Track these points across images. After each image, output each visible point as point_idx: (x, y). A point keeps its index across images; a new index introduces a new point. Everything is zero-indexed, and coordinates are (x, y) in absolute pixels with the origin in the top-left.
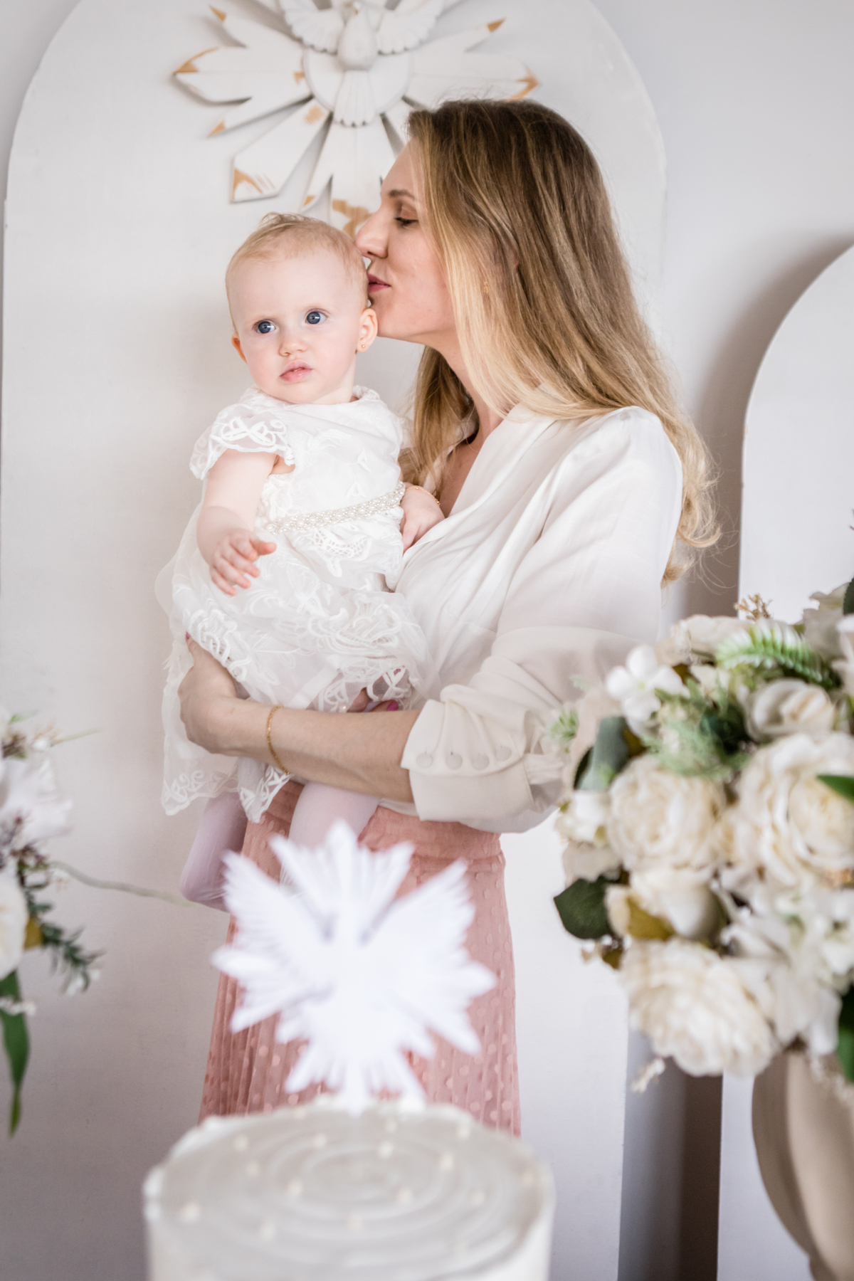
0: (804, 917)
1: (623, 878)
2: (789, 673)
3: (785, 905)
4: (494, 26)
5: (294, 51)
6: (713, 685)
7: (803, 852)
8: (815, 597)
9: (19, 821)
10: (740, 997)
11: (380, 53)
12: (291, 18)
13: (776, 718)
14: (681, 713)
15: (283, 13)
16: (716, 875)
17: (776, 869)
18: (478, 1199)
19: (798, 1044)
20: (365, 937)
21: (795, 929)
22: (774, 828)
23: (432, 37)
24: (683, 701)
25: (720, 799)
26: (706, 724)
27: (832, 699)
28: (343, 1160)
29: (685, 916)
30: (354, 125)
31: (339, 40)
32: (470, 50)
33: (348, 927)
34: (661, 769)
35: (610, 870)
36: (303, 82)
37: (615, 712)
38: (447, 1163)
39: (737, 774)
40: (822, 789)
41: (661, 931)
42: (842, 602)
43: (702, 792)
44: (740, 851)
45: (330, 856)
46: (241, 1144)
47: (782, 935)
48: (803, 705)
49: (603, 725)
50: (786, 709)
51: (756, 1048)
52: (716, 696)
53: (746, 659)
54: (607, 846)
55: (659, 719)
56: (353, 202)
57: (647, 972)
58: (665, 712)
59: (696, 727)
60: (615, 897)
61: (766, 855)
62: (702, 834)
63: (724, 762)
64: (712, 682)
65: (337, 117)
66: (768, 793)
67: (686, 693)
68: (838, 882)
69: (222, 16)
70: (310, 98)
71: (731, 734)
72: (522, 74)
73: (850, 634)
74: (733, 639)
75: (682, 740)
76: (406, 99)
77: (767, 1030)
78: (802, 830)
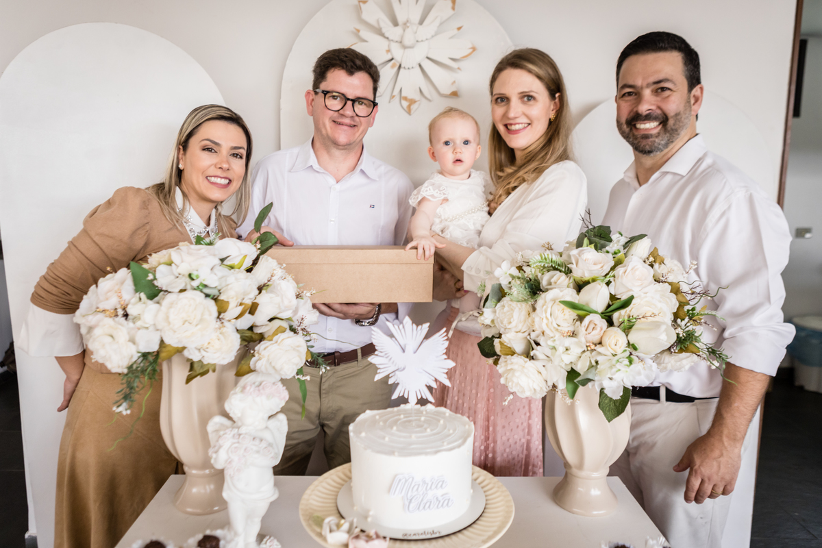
0: (556, 347)
1: (500, 336)
2: (555, 269)
3: (550, 343)
4: (459, 29)
5: (385, 42)
7: (556, 326)
8: (567, 243)
9: (302, 319)
10: (536, 373)
11: (417, 41)
12: (384, 30)
13: (550, 284)
14: (518, 282)
15: (381, 28)
17: (547, 332)
18: (451, 431)
19: (554, 387)
20: (416, 351)
21: (554, 350)
22: (547, 318)
23: (436, 34)
24: (519, 278)
25: (531, 309)
26: (527, 286)
27: (568, 277)
28: (410, 421)
29: (519, 347)
30: (409, 68)
31: (402, 37)
32: (451, 38)
33: (410, 348)
34: (511, 300)
35: (496, 334)
36: (389, 54)
37: (498, 282)
38: (442, 422)
39: (536, 302)
40: (562, 306)
41: (511, 352)
42: (575, 244)
43: (525, 307)
44: (536, 327)
45: (404, 327)
46: (377, 417)
47: (549, 352)
48: (559, 279)
49: (493, 286)
50: (553, 280)
51: (541, 389)
52: (531, 277)
53: (540, 264)
54: (495, 326)
55: (512, 284)
56: (410, 97)
57: (508, 365)
58: (513, 282)
59: (523, 286)
60: (496, 341)
61: (544, 327)
62: (525, 321)
63: (532, 298)
64: (530, 272)
65: (402, 66)
66: (545, 307)
67: (520, 275)
69: (358, 31)
70: (392, 59)
71: (535, 289)
72: (471, 46)
73: (574, 255)
74: (535, 258)
75: (518, 290)
76: (428, 58)
77: (545, 383)
78: (556, 319)
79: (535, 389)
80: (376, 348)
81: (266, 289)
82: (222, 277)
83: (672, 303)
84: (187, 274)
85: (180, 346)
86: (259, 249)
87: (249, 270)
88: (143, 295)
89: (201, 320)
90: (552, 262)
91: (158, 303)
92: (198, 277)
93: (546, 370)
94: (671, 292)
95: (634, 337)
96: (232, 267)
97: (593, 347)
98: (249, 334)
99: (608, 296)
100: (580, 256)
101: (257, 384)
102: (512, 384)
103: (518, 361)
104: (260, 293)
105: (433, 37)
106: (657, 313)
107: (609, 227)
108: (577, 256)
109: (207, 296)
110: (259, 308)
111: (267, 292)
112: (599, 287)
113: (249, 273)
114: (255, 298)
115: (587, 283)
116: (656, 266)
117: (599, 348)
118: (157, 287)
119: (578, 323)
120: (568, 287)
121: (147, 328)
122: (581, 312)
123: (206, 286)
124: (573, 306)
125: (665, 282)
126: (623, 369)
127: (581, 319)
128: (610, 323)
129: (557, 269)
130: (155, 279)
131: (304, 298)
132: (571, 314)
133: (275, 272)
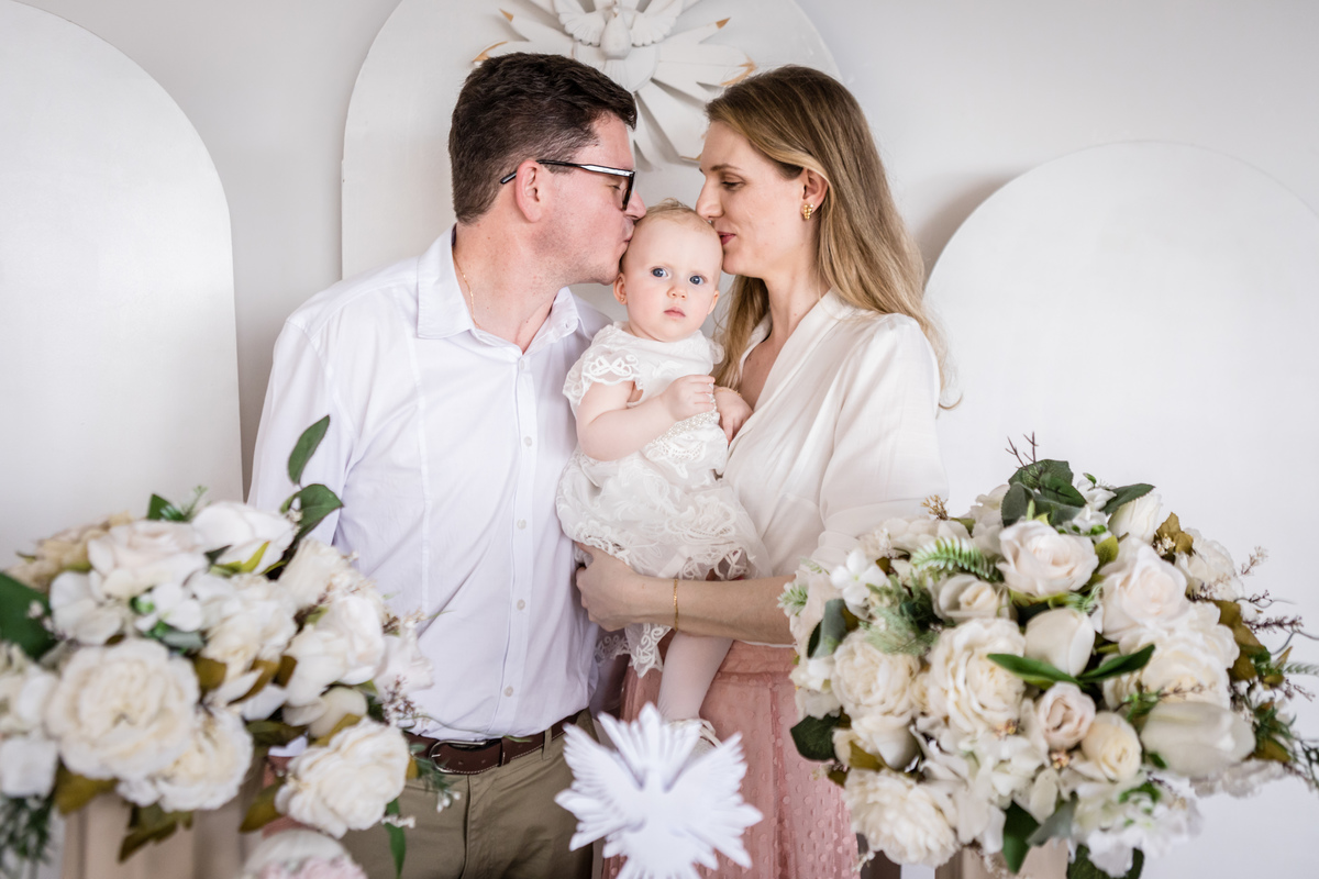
0: (977, 753)
1: (845, 721)
2: (963, 570)
3: (965, 746)
4: (721, 24)
6: (908, 575)
7: (978, 709)
8: (979, 499)
9: (398, 684)
10: (933, 811)
11: (633, 45)
12: (564, 19)
13: (956, 605)
14: (887, 600)
15: (558, 15)
16: (913, 721)
17: (957, 719)
19: (975, 844)
20: (668, 787)
21: (972, 761)
22: (957, 690)
23: (674, 32)
24: (889, 593)
25: (916, 666)
26: (904, 608)
27: (996, 589)
29: (891, 752)
31: (602, 36)
32: (701, 42)
33: (655, 781)
34: (870, 640)
35: (833, 711)
37: (837, 596)
39: (929, 649)
40: (991, 664)
41: (875, 764)
42: (1001, 502)
43: (905, 661)
44: (932, 707)
45: (641, 728)
48: (975, 597)
49: (828, 605)
50: (963, 598)
51: (943, 848)
52: (910, 584)
53: (933, 564)
54: (831, 693)
55: (869, 602)
57: (865, 793)
58: (874, 598)
59: (897, 608)
60: (840, 737)
61: (952, 711)
62: (903, 691)
63: (919, 639)
66: (952, 664)
67: (889, 584)
68: (1003, 733)
69: (510, 17)
71: (924, 617)
72: (744, 61)
73: (1009, 542)
74: (925, 551)
75: (887, 622)
76: (654, 81)
77: (950, 835)
78: (976, 692)
79: (929, 850)
80: (576, 774)
81: (314, 621)
82: (213, 600)
83: (1226, 650)
84: (126, 595)
85: (106, 775)
86: (299, 523)
87: (274, 574)
88: (16, 652)
89: (162, 711)
90: (960, 555)
91: (54, 668)
92: (152, 608)
93: (955, 805)
94: (1222, 621)
95: (1157, 737)
96: (233, 570)
97: (1065, 759)
98: (272, 727)
99: (1091, 639)
100: (1022, 544)
101: (293, 865)
102: (878, 836)
103: (890, 786)
104: (300, 629)
105: (666, 37)
106: (1206, 683)
107: (1066, 463)
108: (1017, 544)
109: (173, 648)
110: (299, 670)
111: (316, 629)
112: (1073, 621)
113: (273, 584)
114: (289, 644)
115: (1042, 607)
116: (1183, 559)
117: (1076, 762)
118: (52, 634)
119: (1028, 703)
120: (999, 615)
121: (25, 733)
122: (1033, 679)
123: (170, 628)
124: (1015, 664)
125: (1206, 600)
126: (1141, 819)
127: (1035, 692)
128: (1100, 703)
129: (969, 572)
130: (48, 612)
131: (401, 630)
132: (1011, 683)
133: (336, 581)
